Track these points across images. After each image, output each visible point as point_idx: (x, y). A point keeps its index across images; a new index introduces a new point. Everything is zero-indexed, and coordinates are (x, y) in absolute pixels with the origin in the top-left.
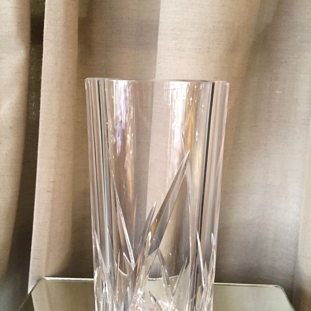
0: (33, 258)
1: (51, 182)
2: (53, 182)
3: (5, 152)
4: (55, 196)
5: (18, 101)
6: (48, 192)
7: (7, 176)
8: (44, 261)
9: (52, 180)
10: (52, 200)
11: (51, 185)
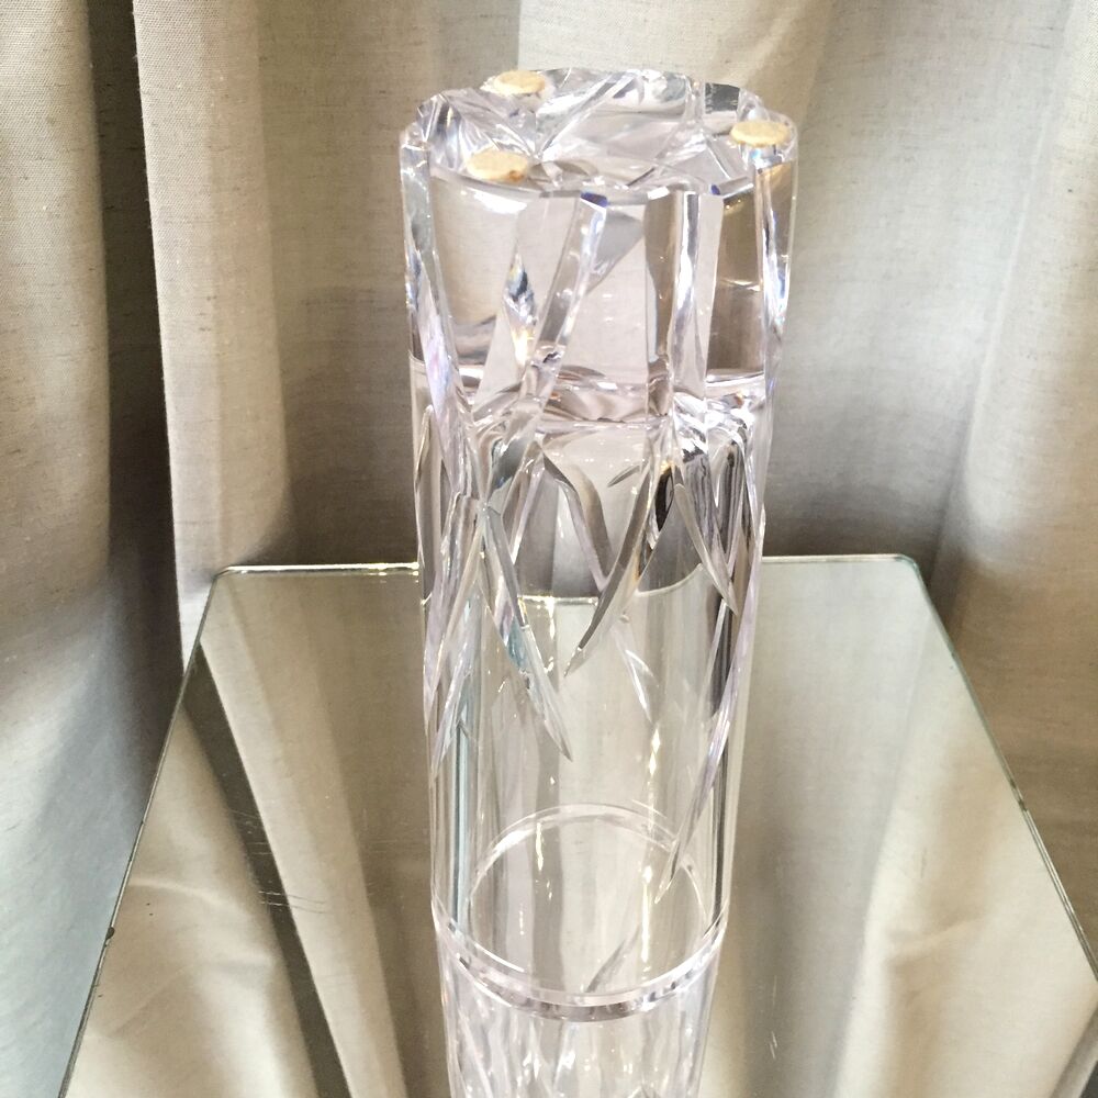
0: (181, 523)
1: (209, 299)
2: (215, 297)
3: (44, 208)
4: (227, 342)
5: (60, 23)
6: (203, 329)
7: (66, 284)
8: (216, 528)
9: (211, 293)
10: (218, 355)
11: (209, 307)
